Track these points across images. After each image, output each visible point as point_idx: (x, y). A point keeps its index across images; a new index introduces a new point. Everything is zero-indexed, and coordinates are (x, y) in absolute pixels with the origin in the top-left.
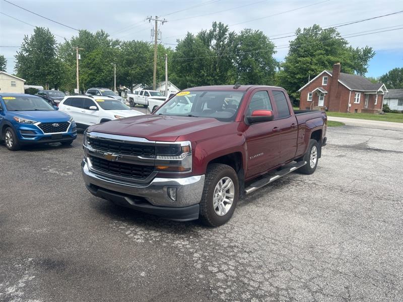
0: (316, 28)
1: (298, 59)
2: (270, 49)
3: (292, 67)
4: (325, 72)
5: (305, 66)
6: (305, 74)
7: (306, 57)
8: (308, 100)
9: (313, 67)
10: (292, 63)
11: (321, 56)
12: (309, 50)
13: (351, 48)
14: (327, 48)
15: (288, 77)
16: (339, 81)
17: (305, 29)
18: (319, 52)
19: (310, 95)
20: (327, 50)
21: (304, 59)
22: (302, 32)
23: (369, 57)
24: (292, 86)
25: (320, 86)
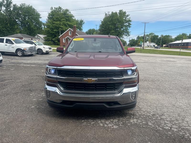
0: (60, 8)
1: (54, 22)
2: (38, 16)
3: (51, 26)
4: (70, 29)
5: (57, 26)
6: (58, 30)
7: (57, 21)
8: (64, 42)
9: (61, 26)
10: (51, 24)
11: (64, 21)
12: (58, 18)
13: (75, 19)
14: (66, 18)
15: (50, 30)
16: (76, 33)
17: (55, 8)
18: (63, 19)
19: (64, 39)
20: (66, 19)
21: (57, 22)
22: (54, 9)
23: (83, 24)
24: (52, 35)
25: (68, 35)
